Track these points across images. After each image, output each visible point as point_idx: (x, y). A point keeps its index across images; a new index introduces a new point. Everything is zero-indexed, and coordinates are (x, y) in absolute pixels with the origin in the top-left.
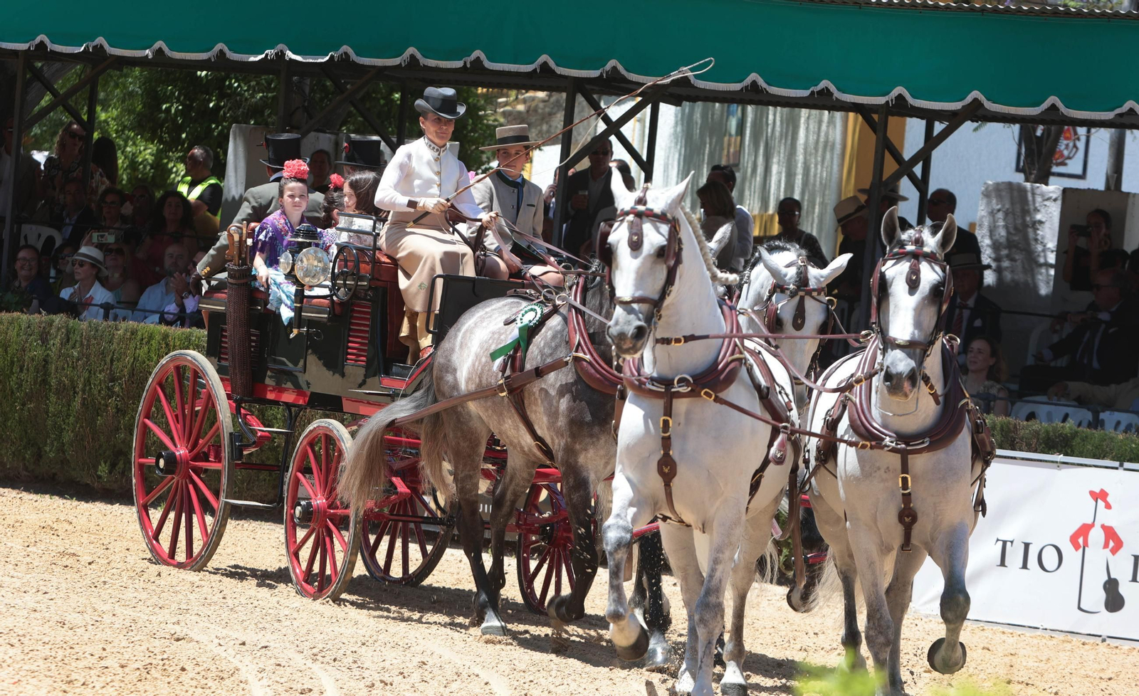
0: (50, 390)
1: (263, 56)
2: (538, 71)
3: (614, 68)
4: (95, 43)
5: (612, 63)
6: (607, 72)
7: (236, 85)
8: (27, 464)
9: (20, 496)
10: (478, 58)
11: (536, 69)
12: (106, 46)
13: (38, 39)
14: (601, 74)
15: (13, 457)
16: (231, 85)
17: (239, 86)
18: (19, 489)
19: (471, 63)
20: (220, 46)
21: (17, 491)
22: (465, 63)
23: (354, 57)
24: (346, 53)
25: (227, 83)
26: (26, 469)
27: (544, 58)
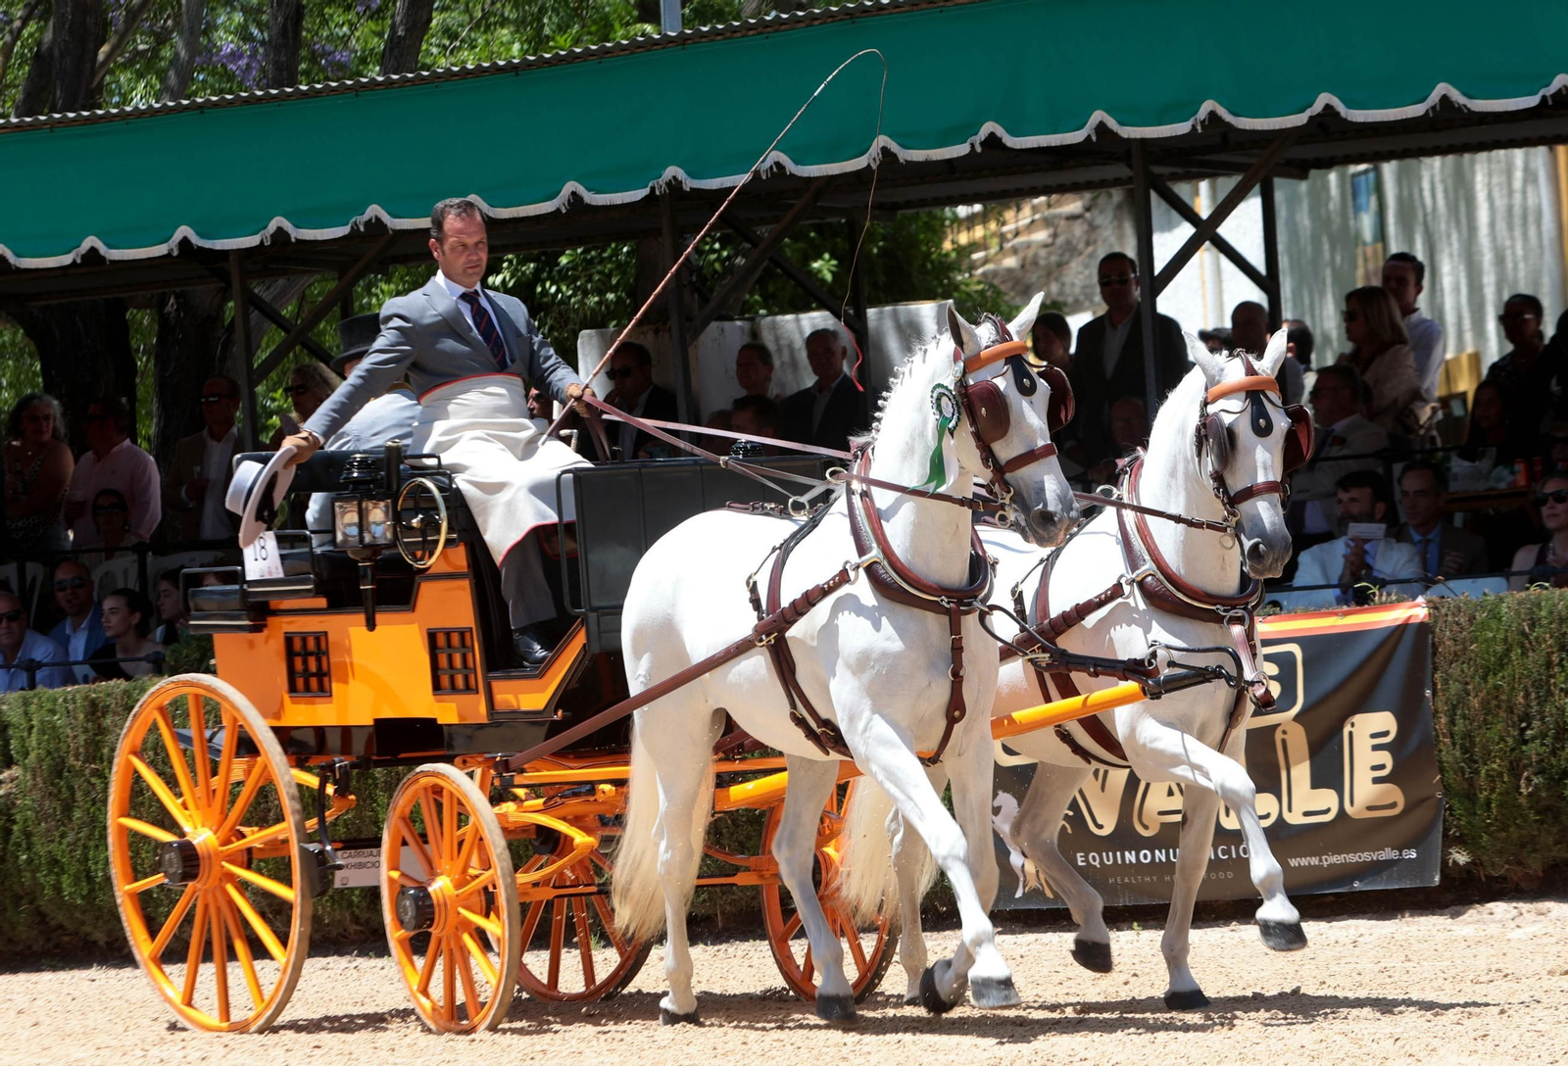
0: (376, 786)
1: (645, 192)
2: (1094, 138)
3: (1212, 114)
4: (366, 217)
5: (1207, 106)
6: (1203, 122)
7: (553, 289)
8: (357, 912)
9: (354, 964)
10: (992, 135)
11: (1089, 136)
12: (386, 218)
13: (272, 226)
14: (1194, 127)
15: (333, 905)
16: (545, 292)
17: (559, 290)
18: (350, 954)
19: (982, 144)
20: (570, 187)
21: (348, 958)
22: (972, 145)
23: (791, 167)
24: (778, 164)
25: (539, 289)
26: (356, 920)
27: (1098, 116)
